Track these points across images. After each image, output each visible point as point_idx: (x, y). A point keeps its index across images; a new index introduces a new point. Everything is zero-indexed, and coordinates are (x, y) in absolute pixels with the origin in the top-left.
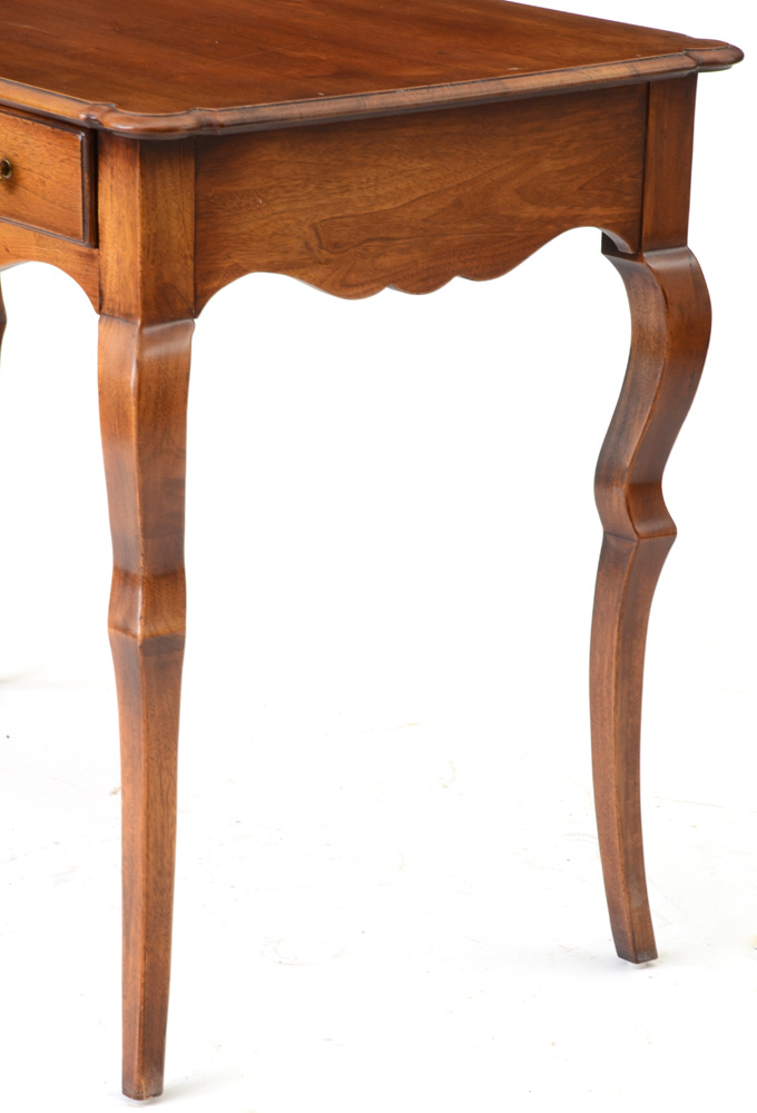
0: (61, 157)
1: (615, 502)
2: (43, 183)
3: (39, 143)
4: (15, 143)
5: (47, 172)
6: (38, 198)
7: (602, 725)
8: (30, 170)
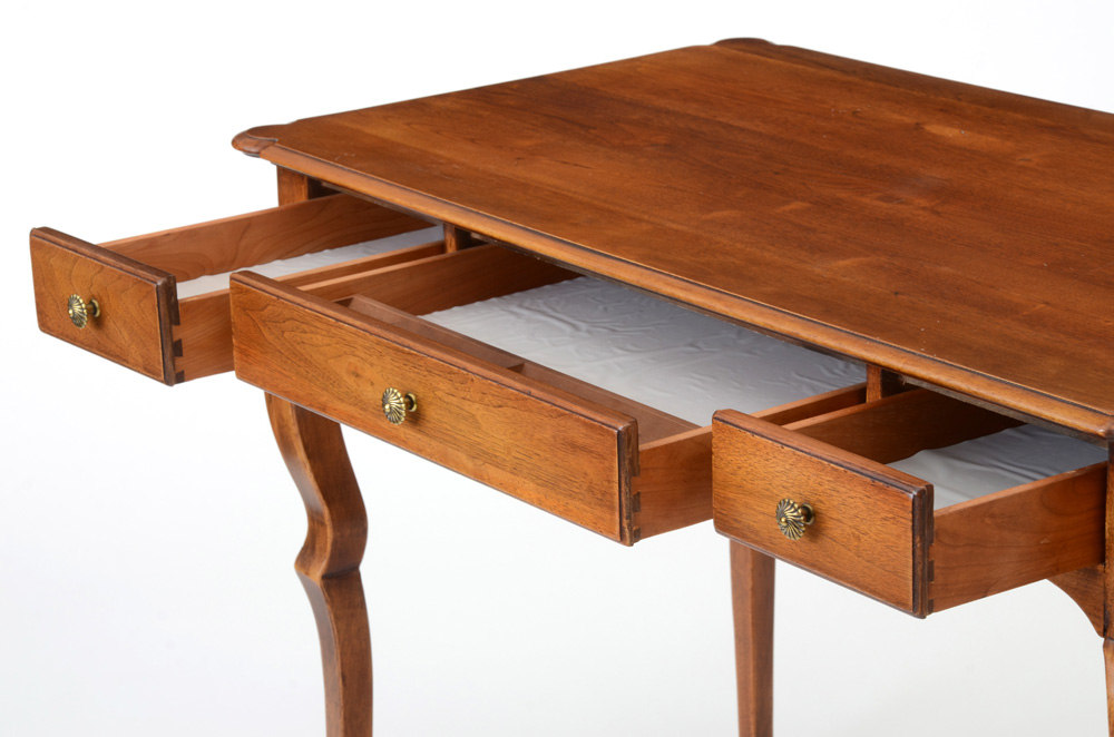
0: (883, 515)
3: (852, 494)
4: (820, 489)
5: (863, 527)
6: (851, 554)
8: (839, 521)
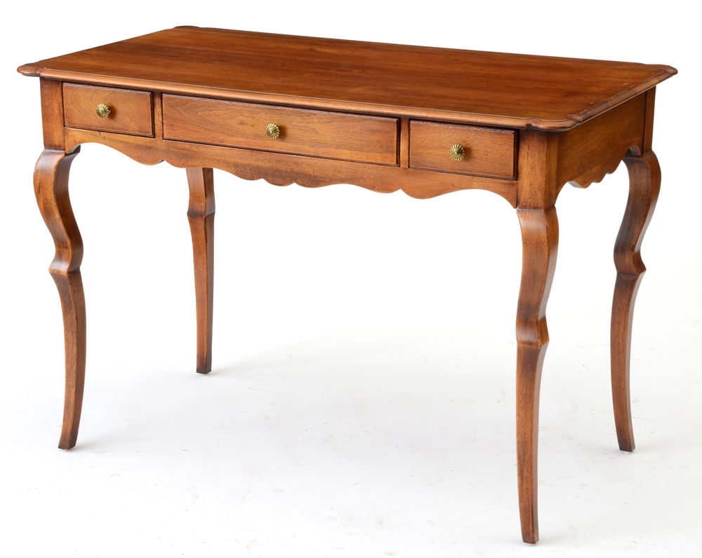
0: (500, 143)
1: (627, 260)
2: (487, 155)
3: (485, 138)
5: (490, 150)
6: (483, 162)
7: (618, 355)
8: (478, 150)
